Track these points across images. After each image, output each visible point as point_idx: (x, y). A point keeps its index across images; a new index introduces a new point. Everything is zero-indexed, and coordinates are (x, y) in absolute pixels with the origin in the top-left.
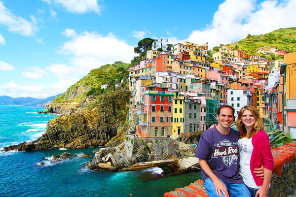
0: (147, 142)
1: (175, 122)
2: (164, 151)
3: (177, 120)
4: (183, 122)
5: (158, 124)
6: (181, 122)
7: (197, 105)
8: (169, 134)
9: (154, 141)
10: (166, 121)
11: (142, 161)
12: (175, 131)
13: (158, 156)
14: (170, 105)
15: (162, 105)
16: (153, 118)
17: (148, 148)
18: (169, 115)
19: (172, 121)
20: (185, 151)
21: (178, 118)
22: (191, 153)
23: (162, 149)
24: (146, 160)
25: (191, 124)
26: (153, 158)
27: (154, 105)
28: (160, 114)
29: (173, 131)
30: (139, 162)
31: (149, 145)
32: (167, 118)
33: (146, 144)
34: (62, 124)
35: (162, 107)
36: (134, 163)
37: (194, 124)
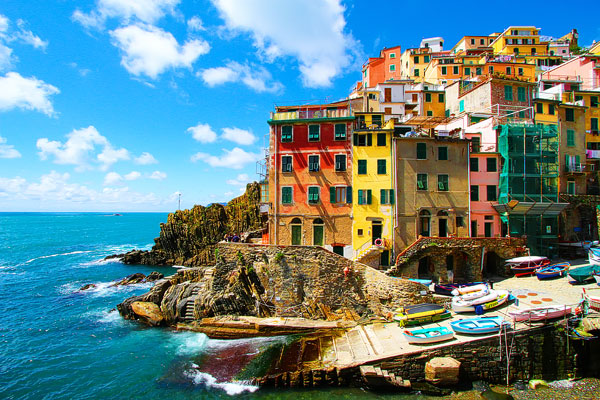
0: (254, 259)
1: (361, 202)
2: (306, 289)
3: (367, 198)
4: (392, 202)
5: (302, 208)
6: (383, 202)
7: (449, 146)
8: (339, 240)
9: (272, 258)
10: (328, 199)
11: (233, 312)
12: (360, 232)
13: (284, 303)
14: (341, 151)
15: (314, 152)
16: (287, 191)
17: (253, 275)
18: (338, 182)
19: (350, 200)
20: (383, 301)
21: (369, 192)
22: (400, 309)
23: (301, 286)
24: (245, 312)
25: (424, 211)
26: (267, 309)
27: (287, 153)
28: (307, 179)
29: (354, 232)
30: (223, 312)
31: (258, 266)
32: (332, 190)
33: (251, 265)
34: (185, 222)
35: (314, 159)
36: (211, 314)
37: (441, 213)
